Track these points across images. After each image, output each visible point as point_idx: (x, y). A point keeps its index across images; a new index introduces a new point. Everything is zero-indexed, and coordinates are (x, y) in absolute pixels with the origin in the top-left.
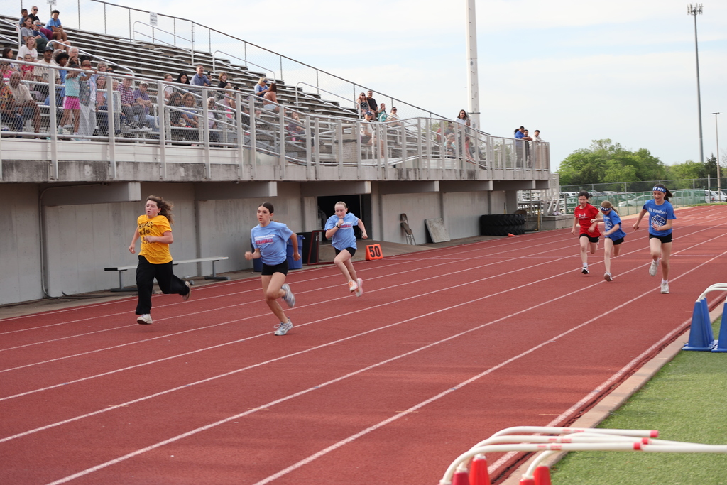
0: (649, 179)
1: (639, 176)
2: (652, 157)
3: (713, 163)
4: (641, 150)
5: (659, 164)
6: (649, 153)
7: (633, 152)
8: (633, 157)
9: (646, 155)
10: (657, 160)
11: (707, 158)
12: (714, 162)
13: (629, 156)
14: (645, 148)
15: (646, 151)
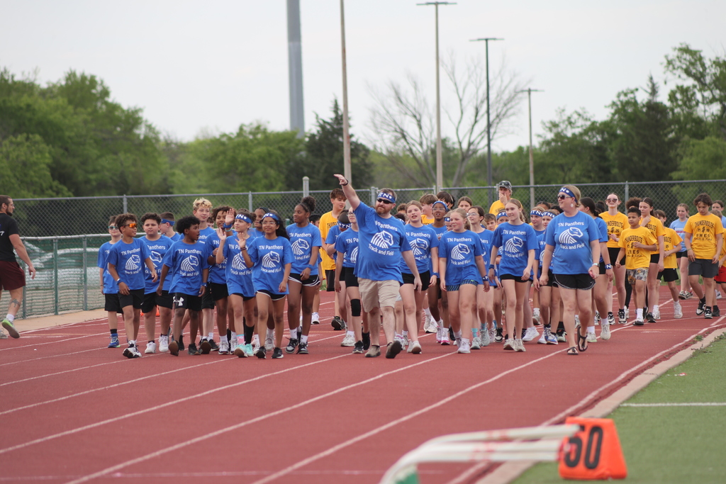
0: (102, 187)
1: (60, 174)
2: (115, 107)
3: (333, 134)
4: (71, 76)
5: (141, 131)
6: (105, 93)
7: (44, 85)
8: (40, 104)
9: (94, 98)
10: (132, 119)
11: (316, 115)
12: (339, 132)
13: (25, 100)
14: (88, 73)
15: (93, 82)
